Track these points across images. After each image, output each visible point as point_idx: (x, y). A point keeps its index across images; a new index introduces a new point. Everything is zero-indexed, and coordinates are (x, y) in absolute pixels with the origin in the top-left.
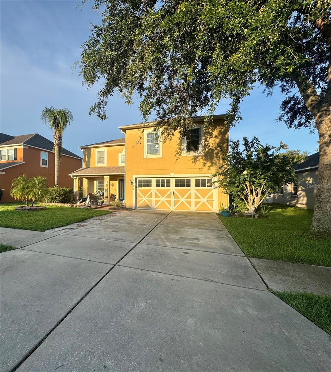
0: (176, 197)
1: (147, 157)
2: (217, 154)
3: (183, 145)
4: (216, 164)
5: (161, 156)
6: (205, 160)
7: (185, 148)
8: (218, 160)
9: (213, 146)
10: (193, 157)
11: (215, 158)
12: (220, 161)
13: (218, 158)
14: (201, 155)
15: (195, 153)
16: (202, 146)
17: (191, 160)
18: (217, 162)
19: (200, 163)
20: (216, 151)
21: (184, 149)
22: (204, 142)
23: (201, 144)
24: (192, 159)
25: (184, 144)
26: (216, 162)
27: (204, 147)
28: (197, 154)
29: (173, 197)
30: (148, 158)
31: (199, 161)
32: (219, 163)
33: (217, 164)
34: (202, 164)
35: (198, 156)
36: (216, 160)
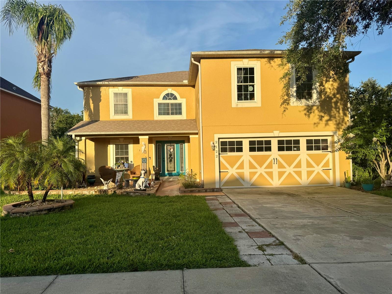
0: (281, 166)
1: (237, 105)
2: (336, 103)
3: (291, 89)
4: (335, 118)
5: (259, 105)
6: (321, 111)
7: (295, 94)
8: (337, 111)
9: (330, 93)
10: (305, 107)
11: (334, 110)
12: (339, 113)
13: (338, 110)
14: (316, 104)
15: (308, 102)
16: (317, 91)
17: (303, 111)
18: (337, 115)
19: (315, 115)
20: (334, 100)
21: (293, 95)
22: (320, 86)
23: (316, 89)
24: (305, 110)
25: (293, 88)
26: (335, 115)
27: (320, 93)
28: (310, 103)
29: (275, 166)
30: (239, 106)
31: (314, 112)
32: (339, 116)
33: (337, 117)
34: (318, 117)
35: (313, 106)
36: (335, 112)
